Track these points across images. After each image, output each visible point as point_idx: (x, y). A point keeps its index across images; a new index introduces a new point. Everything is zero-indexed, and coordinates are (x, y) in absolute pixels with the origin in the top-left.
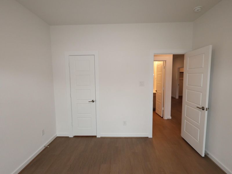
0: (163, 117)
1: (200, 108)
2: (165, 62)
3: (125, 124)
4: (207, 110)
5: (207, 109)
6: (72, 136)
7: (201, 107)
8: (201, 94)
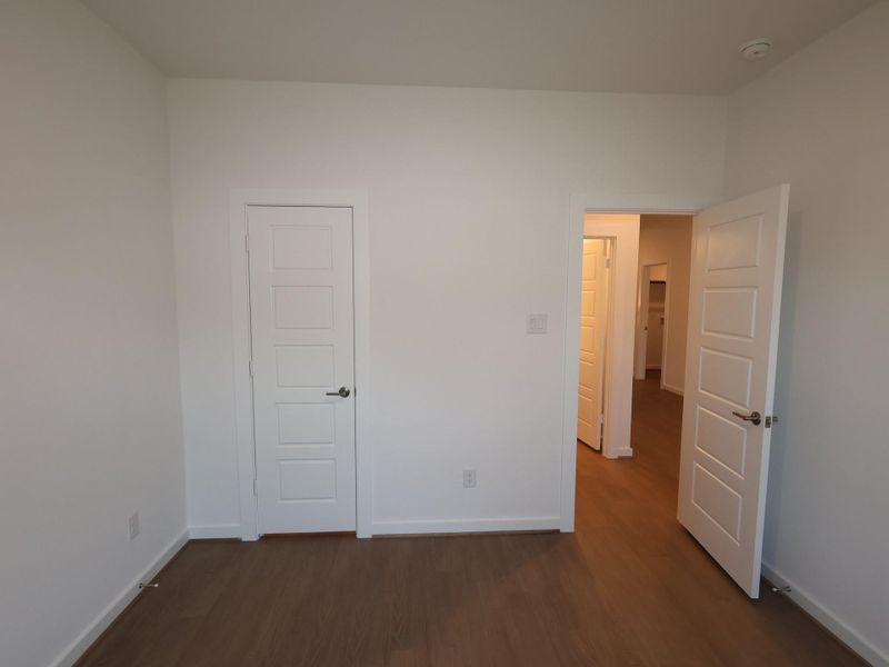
0: (600, 452)
1: (744, 418)
2: (612, 244)
3: (470, 481)
4: (768, 424)
5: (768, 419)
6: (254, 538)
7: (747, 412)
8: (751, 363)
